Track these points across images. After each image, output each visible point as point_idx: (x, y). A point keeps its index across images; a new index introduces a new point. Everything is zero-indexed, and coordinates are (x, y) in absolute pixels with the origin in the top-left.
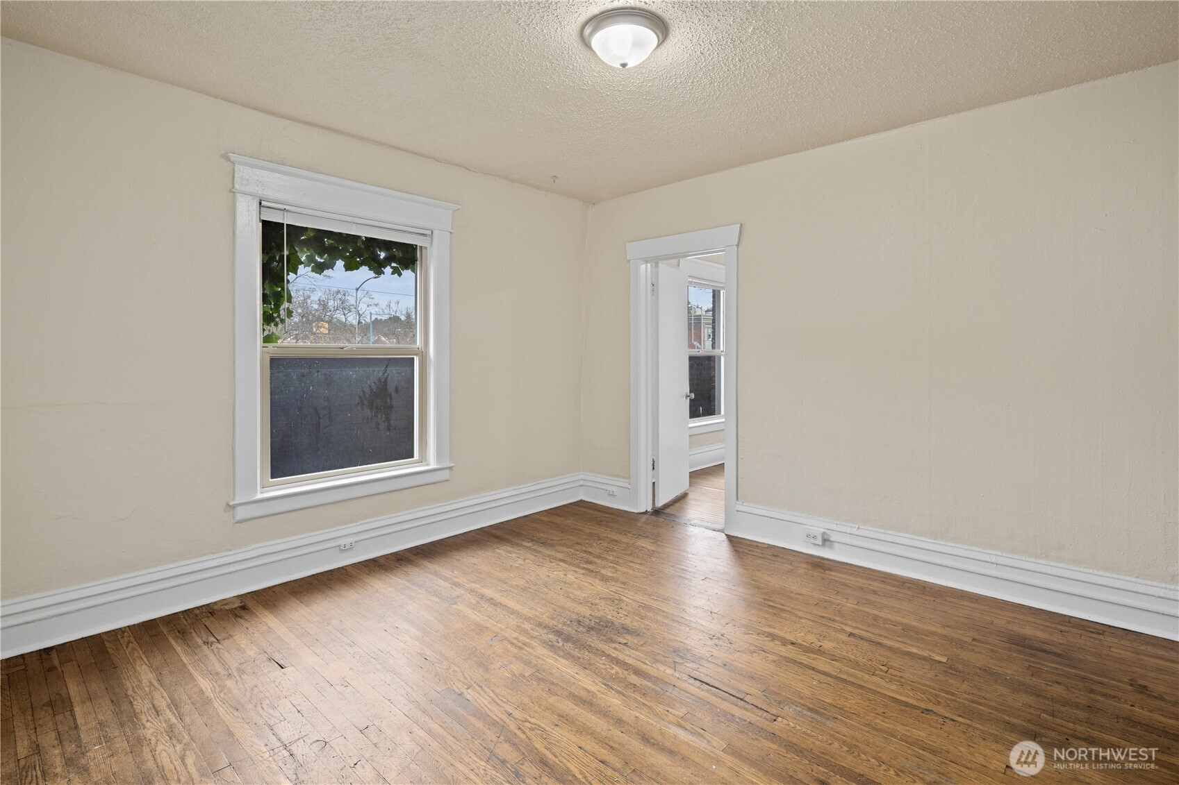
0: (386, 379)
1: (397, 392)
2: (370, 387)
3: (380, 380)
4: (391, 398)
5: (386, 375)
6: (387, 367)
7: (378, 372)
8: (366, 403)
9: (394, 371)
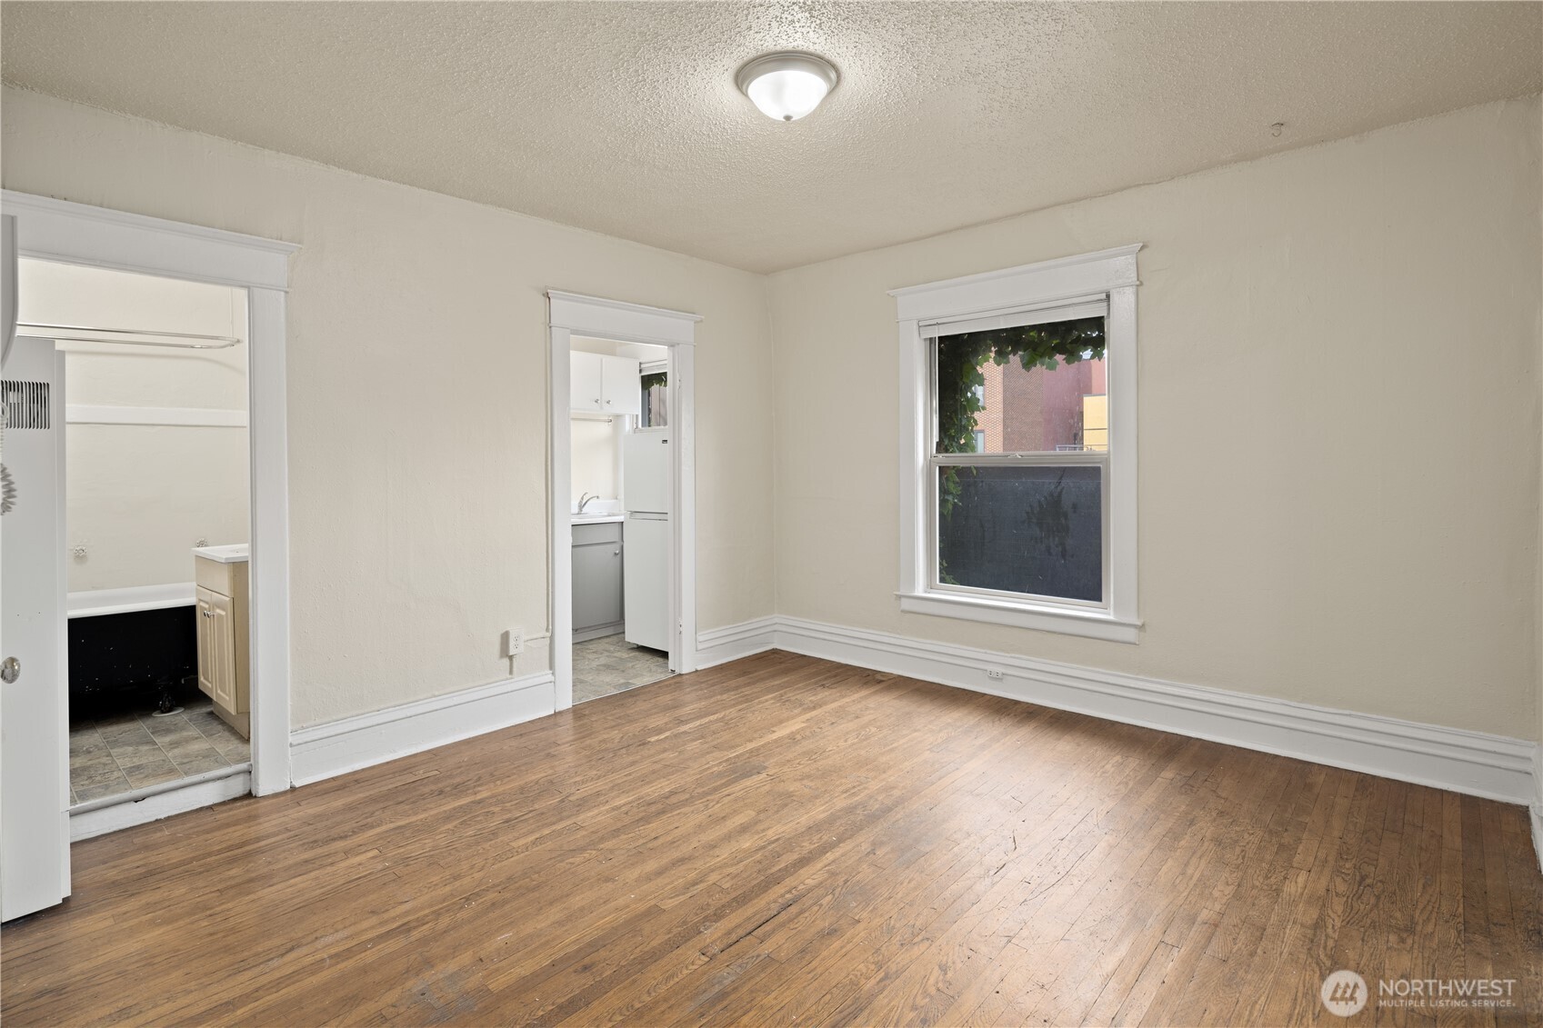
0: (1060, 493)
1: (1075, 512)
2: (1039, 502)
3: (1051, 495)
4: (1066, 518)
5: (1059, 489)
6: (1061, 478)
7: (1049, 484)
8: (1034, 520)
9: (1071, 485)
